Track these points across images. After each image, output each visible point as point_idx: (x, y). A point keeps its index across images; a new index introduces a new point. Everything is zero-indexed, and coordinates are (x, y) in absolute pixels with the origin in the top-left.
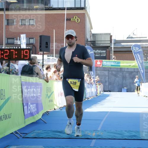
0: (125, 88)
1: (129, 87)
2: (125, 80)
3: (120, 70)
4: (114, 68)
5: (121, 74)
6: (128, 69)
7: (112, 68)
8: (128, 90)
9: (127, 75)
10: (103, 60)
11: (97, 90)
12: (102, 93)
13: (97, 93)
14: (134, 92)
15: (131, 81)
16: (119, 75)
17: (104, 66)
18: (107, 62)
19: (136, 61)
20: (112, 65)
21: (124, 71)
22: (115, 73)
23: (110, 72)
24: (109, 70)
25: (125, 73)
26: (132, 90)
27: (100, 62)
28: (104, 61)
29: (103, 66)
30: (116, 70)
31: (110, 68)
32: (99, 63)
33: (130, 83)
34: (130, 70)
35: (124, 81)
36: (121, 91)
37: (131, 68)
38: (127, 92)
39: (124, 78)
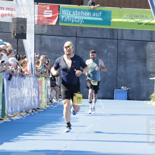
0: (122, 88)
1: (134, 85)
2: (125, 66)
3: (109, 37)
4: (92, 29)
5: (113, 47)
6: (132, 31)
7: (86, 28)
8: (131, 96)
9: (131, 49)
10: (61, 6)
11: (39, 92)
12: (54, 100)
13: (40, 102)
14: (149, 100)
15: (140, 66)
16: (106, 51)
17: (63, 22)
18: (72, 10)
19: (151, 9)
20: (86, 22)
21: (122, 39)
22: (95, 44)
23: (81, 42)
24: (79, 34)
25: (123, 43)
26: (144, 95)
27: (51, 11)
28: (63, 8)
29: (60, 24)
30: (99, 36)
31: (82, 29)
32: (48, 14)
33: (138, 75)
34: (138, 37)
35: (121, 69)
36: (112, 98)
37: (142, 31)
38: (129, 99)
39: (121, 58)
